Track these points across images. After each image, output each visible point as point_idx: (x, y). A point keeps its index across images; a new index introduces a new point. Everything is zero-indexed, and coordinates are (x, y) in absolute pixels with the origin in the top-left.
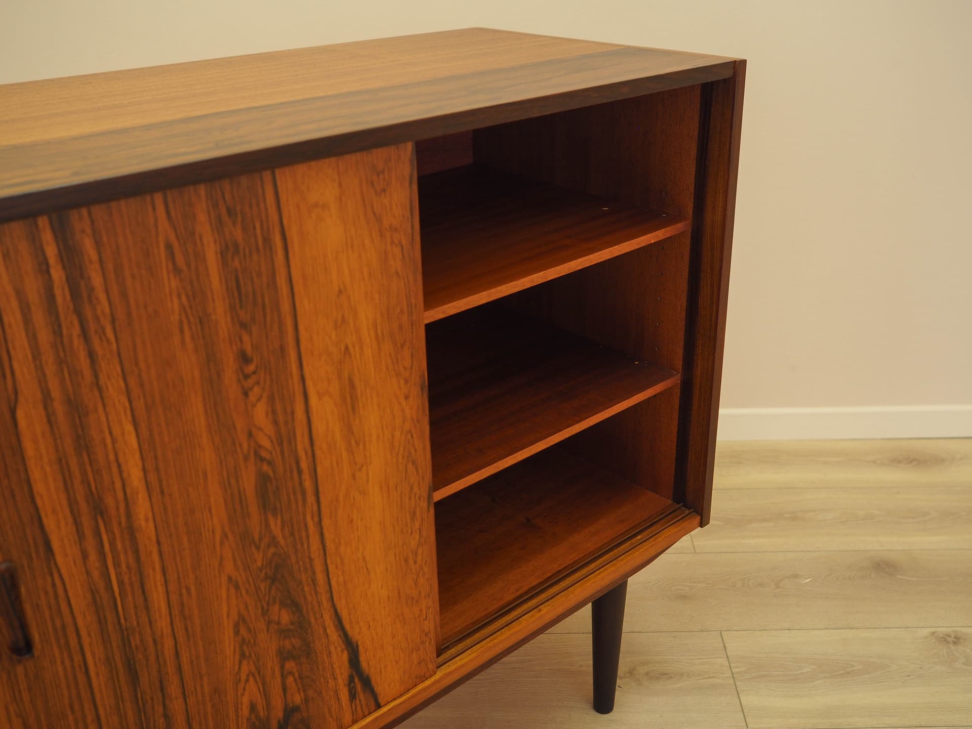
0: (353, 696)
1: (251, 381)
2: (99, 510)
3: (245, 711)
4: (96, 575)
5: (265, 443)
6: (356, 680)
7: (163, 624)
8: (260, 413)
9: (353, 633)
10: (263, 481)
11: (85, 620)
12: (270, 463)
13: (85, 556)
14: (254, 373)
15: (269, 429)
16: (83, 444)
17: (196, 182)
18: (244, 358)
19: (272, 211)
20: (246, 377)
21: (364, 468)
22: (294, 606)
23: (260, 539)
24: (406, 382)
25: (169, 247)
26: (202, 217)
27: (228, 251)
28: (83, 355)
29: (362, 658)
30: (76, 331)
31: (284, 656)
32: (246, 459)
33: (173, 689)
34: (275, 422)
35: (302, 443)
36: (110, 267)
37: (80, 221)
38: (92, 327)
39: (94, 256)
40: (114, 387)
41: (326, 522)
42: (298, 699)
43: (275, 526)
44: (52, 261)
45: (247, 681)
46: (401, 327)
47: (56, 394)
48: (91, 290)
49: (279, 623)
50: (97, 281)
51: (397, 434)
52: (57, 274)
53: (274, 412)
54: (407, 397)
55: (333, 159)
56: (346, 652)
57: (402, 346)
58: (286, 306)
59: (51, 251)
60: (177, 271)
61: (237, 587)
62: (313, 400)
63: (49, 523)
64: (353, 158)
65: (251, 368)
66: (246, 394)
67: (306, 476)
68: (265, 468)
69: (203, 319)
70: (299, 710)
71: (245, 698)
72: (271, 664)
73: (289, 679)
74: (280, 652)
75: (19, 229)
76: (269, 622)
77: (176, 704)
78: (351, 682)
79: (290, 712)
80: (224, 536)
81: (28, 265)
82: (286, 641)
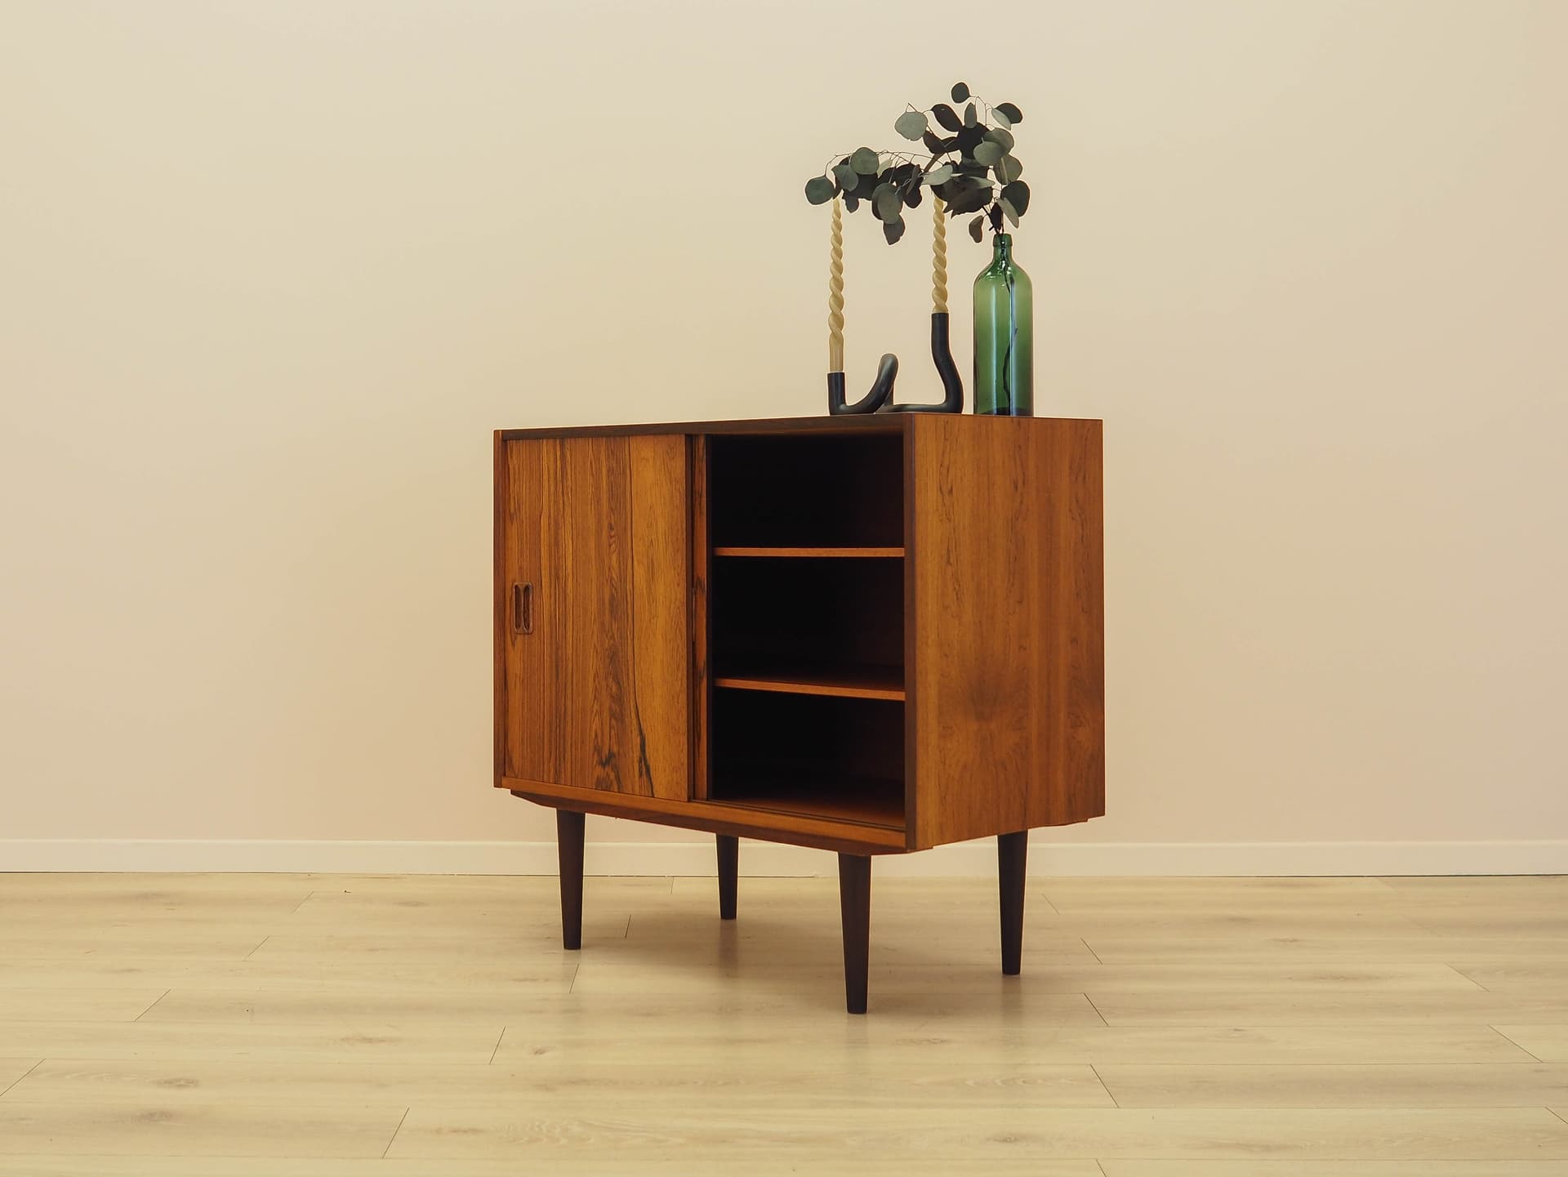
0: (641, 775)
1: (612, 541)
2: (557, 578)
3: (593, 734)
4: (552, 607)
5: (614, 576)
6: (643, 762)
7: (570, 651)
8: (614, 557)
9: (644, 727)
10: (612, 598)
11: (546, 628)
12: (616, 589)
13: (550, 597)
14: (614, 536)
15: (617, 571)
16: (557, 543)
17: (602, 437)
18: (611, 528)
19: (628, 457)
20: (611, 537)
21: (655, 619)
22: (619, 684)
23: (608, 631)
24: (678, 575)
25: (591, 463)
26: (603, 453)
27: (610, 471)
28: (561, 502)
29: (646, 749)
30: (561, 491)
31: (612, 715)
32: (607, 581)
33: (569, 693)
34: (620, 567)
35: (629, 586)
36: (573, 465)
37: (568, 443)
38: (565, 491)
40: (568, 519)
41: (636, 641)
42: (615, 749)
43: (615, 626)
44: (558, 458)
45: (596, 715)
46: (677, 539)
47: (552, 515)
48: (567, 475)
49: (611, 690)
50: (569, 471)
51: (672, 606)
53: (619, 562)
54: (678, 585)
55: (652, 437)
56: (639, 738)
57: (678, 551)
58: (629, 506)
59: (558, 454)
60: (593, 476)
61: (597, 653)
62: (635, 563)
63: (543, 572)
64: (660, 438)
65: (613, 533)
66: (610, 546)
67: (629, 606)
68: (614, 591)
69: (599, 501)
70: (615, 756)
71: (594, 727)
72: (606, 714)
73: (613, 732)
74: (610, 708)
75: (551, 441)
76: (607, 685)
77: (569, 703)
78: (640, 762)
79: (611, 755)
80: (595, 619)
81: (552, 459)
82: (613, 705)
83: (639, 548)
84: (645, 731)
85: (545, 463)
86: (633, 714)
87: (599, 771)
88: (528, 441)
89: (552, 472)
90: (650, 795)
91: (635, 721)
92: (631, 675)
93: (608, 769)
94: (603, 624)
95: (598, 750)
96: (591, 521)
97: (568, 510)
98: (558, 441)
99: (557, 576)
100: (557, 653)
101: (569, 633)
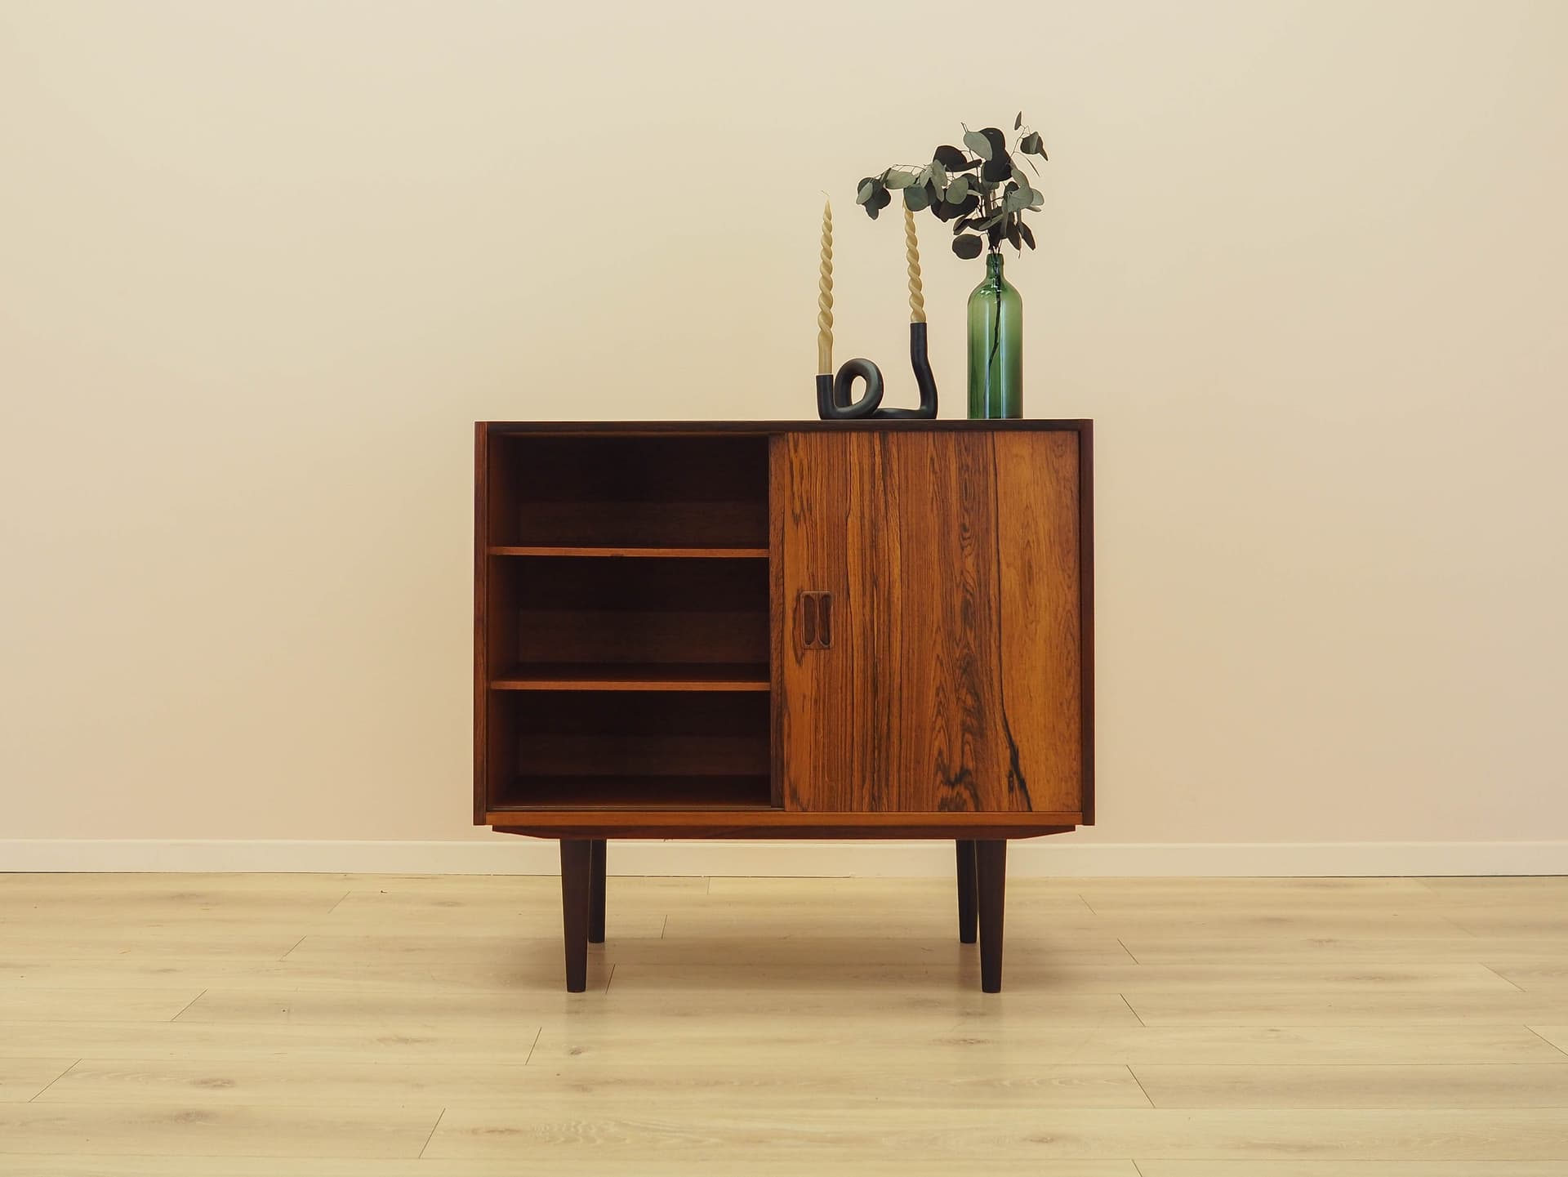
0: (1011, 790)
1: (966, 542)
2: (875, 583)
3: (936, 753)
4: (867, 617)
5: (970, 581)
6: (1015, 777)
7: (896, 665)
8: (970, 561)
9: (1016, 739)
10: (966, 605)
11: (858, 642)
12: (971, 594)
13: (864, 606)
14: (969, 538)
15: (974, 575)
16: (875, 547)
18: (964, 528)
19: (991, 453)
20: (964, 539)
21: (1034, 624)
22: (976, 696)
23: (960, 640)
25: (932, 459)
27: (963, 468)
28: (882, 500)
29: (1021, 762)
30: (882, 488)
31: (966, 729)
32: (958, 587)
33: (895, 710)
34: (978, 572)
35: (993, 591)
36: (902, 462)
37: (893, 437)
38: (889, 488)
39: (896, 456)
40: (894, 522)
41: (1004, 649)
42: (971, 765)
43: (970, 636)
44: (877, 453)
45: (939, 731)
47: (866, 516)
48: (892, 471)
49: (964, 702)
50: (895, 467)
52: (878, 459)
53: (978, 565)
55: (1029, 433)
56: (1009, 751)
58: (992, 506)
59: (877, 448)
60: (934, 472)
61: (942, 664)
62: (1003, 566)
63: (851, 580)
65: (968, 535)
66: (962, 549)
67: (994, 612)
68: (968, 596)
69: (944, 501)
70: (971, 774)
71: (937, 744)
72: (956, 729)
73: (967, 747)
74: (963, 724)
75: (865, 435)
76: (958, 699)
77: (895, 721)
78: (1010, 776)
79: (964, 772)
80: (939, 628)
81: (866, 453)
82: (968, 718)
83: (1009, 552)
84: (1017, 743)
85: (855, 459)
86: (1000, 727)
87: (944, 791)
88: (825, 435)
89: (866, 467)
90: (1026, 809)
91: (1002, 734)
92: (996, 685)
93: (960, 788)
94: (950, 634)
95: (942, 768)
96: (933, 521)
97: (894, 513)
98: (876, 435)
99: (874, 580)
100: (875, 666)
101: (896, 645)
